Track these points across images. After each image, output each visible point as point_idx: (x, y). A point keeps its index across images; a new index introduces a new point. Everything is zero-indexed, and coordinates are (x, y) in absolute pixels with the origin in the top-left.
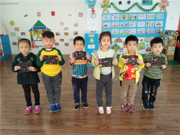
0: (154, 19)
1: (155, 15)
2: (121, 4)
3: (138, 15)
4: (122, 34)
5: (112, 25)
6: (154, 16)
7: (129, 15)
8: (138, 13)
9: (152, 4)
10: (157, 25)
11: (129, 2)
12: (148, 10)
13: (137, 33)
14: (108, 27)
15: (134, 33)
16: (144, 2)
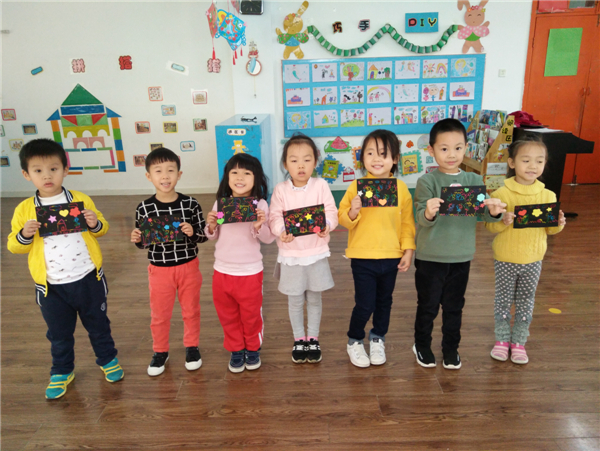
0: (446, 75)
1: (449, 63)
2: (341, 31)
3: (394, 65)
4: (349, 125)
5: (315, 98)
6: (447, 66)
7: (366, 66)
8: (394, 59)
9: (436, 30)
10: (457, 94)
11: (364, 25)
12: (426, 48)
13: (396, 123)
14: (304, 104)
15: (384, 123)
16: (412, 22)
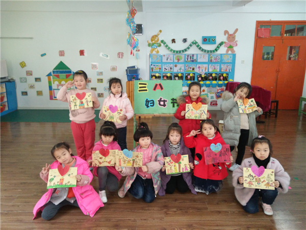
1: (221, 56)
2: (175, 42)
8: (197, 55)
9: (215, 43)
11: (185, 40)
12: (211, 51)
16: (205, 40)
